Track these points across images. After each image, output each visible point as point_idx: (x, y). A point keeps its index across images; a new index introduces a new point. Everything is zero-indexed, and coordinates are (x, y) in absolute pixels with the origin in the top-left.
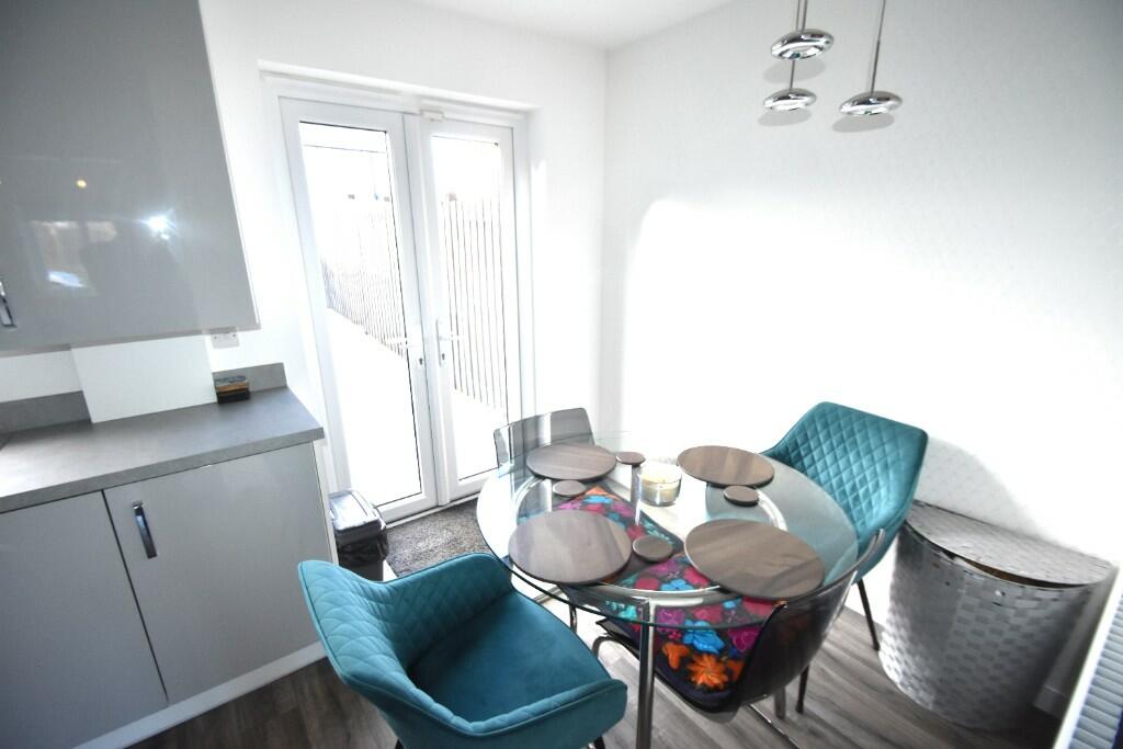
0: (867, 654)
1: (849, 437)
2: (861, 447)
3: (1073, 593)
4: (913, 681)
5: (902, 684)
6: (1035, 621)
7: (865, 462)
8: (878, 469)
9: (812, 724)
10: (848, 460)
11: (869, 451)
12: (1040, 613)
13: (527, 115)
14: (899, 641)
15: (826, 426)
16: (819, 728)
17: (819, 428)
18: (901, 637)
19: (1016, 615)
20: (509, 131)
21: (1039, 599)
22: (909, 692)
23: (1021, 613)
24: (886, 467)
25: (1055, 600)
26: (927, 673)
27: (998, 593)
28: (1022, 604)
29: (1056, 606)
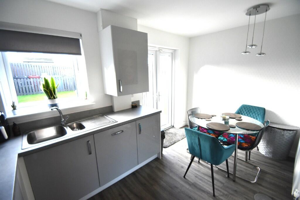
0: (257, 151)
1: (250, 110)
2: (253, 112)
3: (295, 131)
4: (268, 153)
5: (265, 154)
6: (289, 137)
7: (254, 114)
8: (257, 115)
9: (252, 161)
10: (250, 115)
11: (254, 112)
12: (290, 136)
13: (175, 50)
14: (264, 146)
15: (245, 109)
16: (254, 162)
17: (243, 109)
18: (265, 145)
19: (286, 136)
20: (171, 53)
21: (290, 133)
22: (267, 156)
23: (287, 136)
24: (258, 115)
25: (292, 133)
26: (270, 151)
27: (283, 133)
28: (287, 134)
29: (292, 134)
